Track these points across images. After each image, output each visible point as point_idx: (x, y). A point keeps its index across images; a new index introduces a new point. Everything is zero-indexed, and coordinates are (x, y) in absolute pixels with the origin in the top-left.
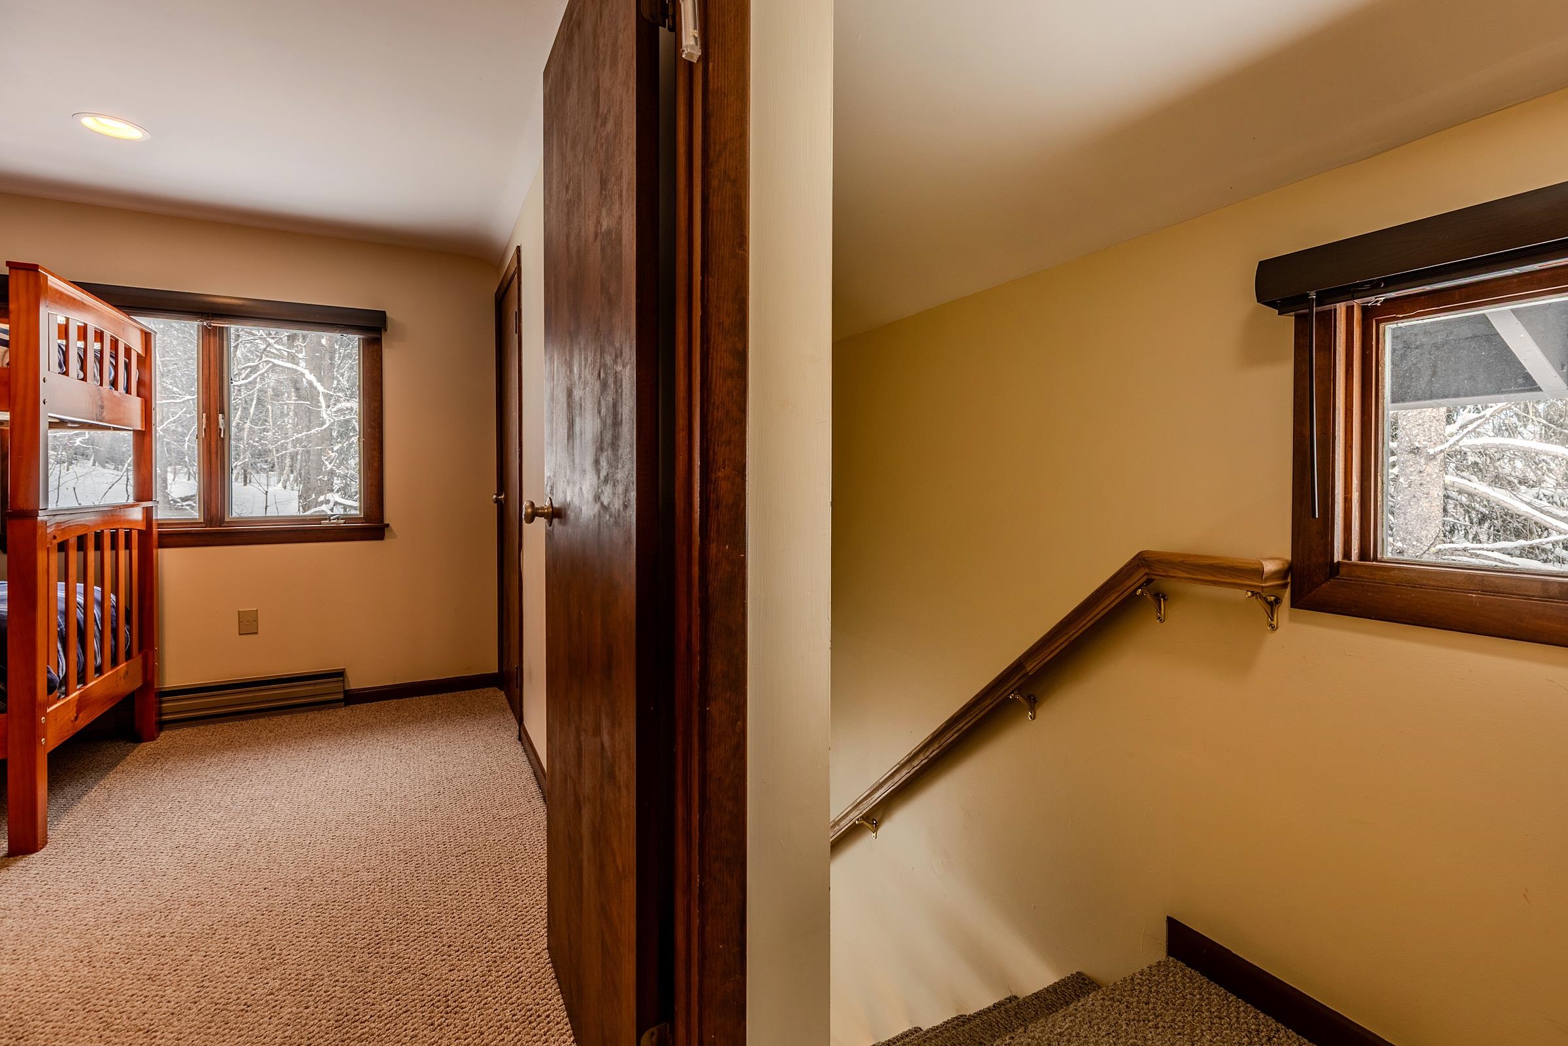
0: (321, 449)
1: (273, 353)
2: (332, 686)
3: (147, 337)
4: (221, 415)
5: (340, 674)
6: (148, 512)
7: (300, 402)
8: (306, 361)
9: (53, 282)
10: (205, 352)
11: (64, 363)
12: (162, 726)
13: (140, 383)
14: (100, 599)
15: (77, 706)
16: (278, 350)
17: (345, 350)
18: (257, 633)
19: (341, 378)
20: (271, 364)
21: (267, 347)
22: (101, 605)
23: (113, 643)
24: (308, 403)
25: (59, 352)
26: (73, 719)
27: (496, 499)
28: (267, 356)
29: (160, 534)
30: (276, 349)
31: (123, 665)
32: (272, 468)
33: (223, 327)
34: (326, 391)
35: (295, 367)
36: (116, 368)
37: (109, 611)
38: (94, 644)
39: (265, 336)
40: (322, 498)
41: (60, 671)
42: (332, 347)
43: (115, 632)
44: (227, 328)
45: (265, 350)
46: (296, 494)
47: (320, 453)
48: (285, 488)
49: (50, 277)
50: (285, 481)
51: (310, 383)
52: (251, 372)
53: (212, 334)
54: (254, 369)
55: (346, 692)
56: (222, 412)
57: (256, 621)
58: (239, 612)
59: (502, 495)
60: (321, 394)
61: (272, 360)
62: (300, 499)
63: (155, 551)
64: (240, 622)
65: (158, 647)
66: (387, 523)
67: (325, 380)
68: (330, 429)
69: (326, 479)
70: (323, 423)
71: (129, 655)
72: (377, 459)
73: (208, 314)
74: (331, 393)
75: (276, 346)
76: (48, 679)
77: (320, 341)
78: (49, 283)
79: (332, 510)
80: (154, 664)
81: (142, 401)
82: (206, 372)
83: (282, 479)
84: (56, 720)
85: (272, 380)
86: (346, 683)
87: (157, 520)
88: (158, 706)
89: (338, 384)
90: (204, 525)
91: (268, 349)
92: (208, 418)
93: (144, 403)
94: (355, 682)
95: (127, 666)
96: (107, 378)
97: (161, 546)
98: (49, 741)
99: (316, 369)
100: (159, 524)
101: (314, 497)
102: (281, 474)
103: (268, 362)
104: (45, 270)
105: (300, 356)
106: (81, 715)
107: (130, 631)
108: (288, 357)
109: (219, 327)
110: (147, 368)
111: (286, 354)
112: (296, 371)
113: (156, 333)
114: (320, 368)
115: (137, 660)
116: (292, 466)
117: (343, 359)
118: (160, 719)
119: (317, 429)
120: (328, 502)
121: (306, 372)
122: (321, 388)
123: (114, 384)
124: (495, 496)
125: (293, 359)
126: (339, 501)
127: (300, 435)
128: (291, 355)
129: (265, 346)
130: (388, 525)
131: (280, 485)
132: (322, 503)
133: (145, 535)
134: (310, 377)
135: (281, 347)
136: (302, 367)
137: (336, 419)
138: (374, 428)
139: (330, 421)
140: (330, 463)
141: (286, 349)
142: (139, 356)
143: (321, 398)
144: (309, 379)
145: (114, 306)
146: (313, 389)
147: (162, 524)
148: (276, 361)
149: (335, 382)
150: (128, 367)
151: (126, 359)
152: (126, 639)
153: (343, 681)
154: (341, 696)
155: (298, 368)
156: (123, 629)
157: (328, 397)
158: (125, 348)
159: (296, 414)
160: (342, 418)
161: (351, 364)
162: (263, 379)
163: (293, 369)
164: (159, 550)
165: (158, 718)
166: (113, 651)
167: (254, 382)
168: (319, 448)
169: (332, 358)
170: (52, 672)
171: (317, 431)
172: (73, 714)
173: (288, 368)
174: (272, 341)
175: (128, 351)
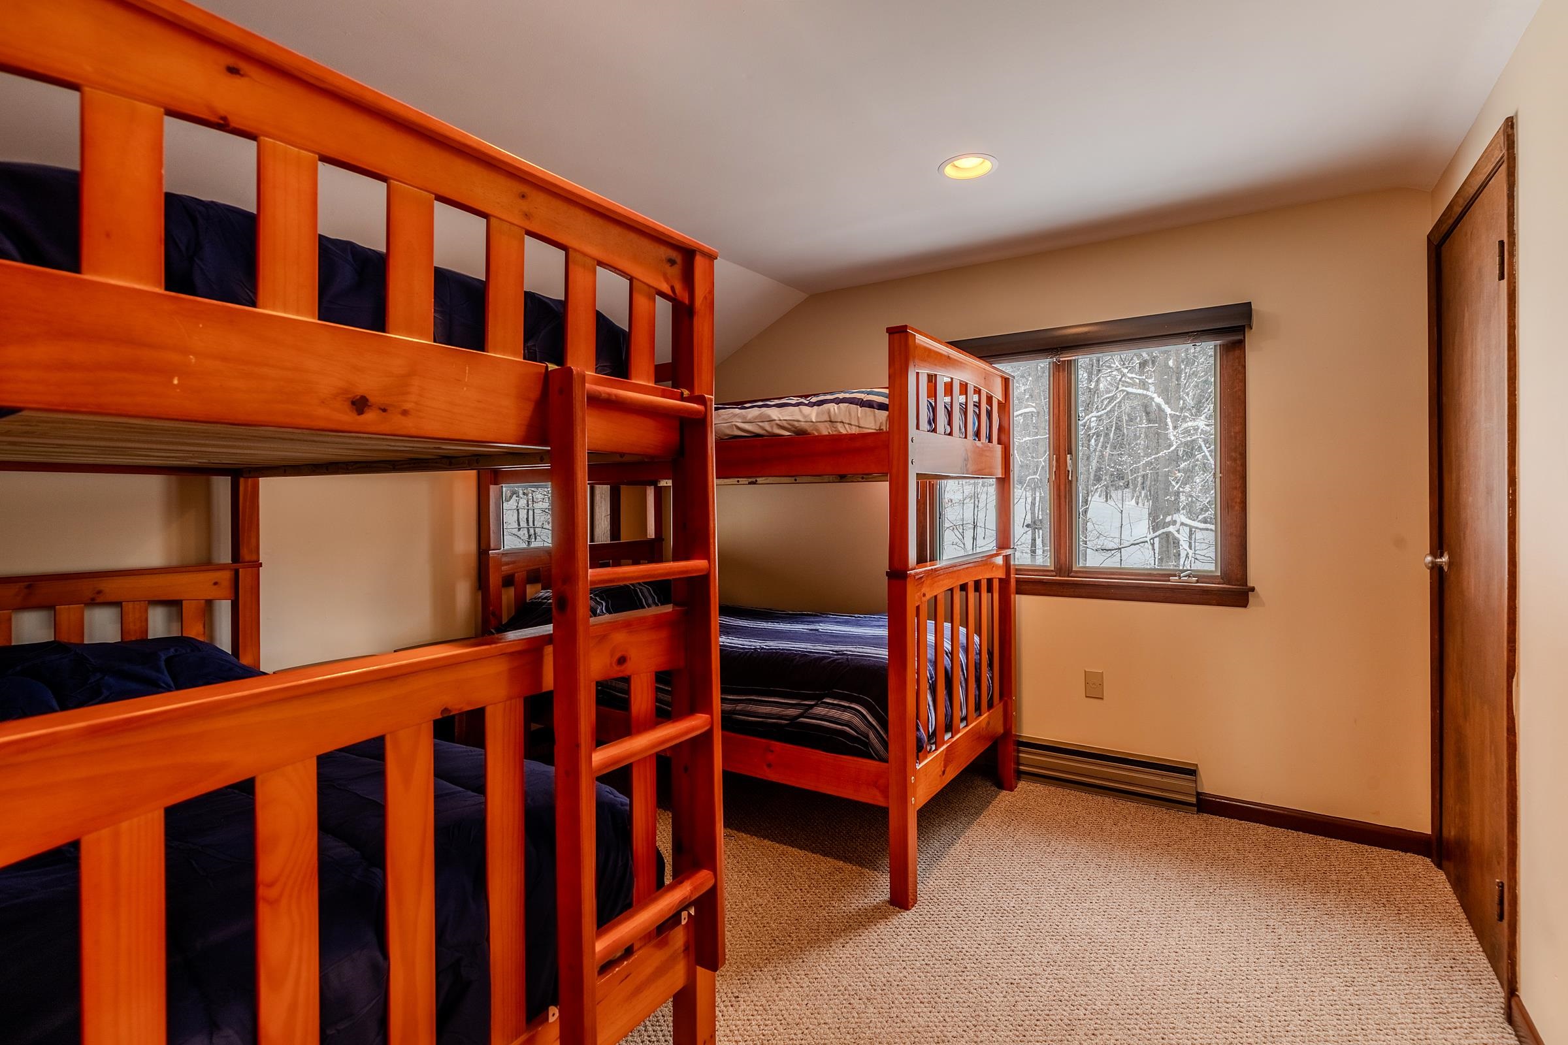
0: (1169, 471)
1: (1127, 382)
2: (1184, 780)
3: (1006, 382)
4: (1069, 456)
5: (1191, 772)
6: (1007, 558)
7: (1150, 425)
8: (1155, 386)
9: (920, 339)
10: (1055, 391)
11: (933, 421)
12: (1020, 775)
13: (1001, 429)
14: (965, 645)
15: (944, 760)
16: (1132, 378)
17: (1191, 369)
18: (1102, 699)
19: (1187, 397)
20: (1125, 393)
21: (1122, 377)
22: (967, 650)
23: (977, 693)
24: (1157, 425)
25: (928, 409)
26: (941, 773)
27: (1432, 562)
28: (1123, 386)
29: (1018, 581)
30: (1129, 378)
31: (986, 715)
32: (1127, 486)
33: (1071, 360)
34: (1173, 412)
35: (1145, 392)
36: (979, 416)
37: (973, 656)
38: (960, 693)
39: (1120, 367)
40: (1169, 519)
41: (930, 726)
42: (1178, 367)
43: (978, 680)
44: (1075, 360)
45: (1120, 380)
46: (1146, 512)
47: (1167, 475)
48: (1137, 504)
49: (918, 336)
50: (1138, 497)
51: (1159, 406)
52: (1109, 402)
53: (1061, 369)
54: (1112, 399)
55: (1198, 796)
56: (1070, 453)
57: (1101, 685)
58: (1085, 671)
59: (1441, 556)
60: (1168, 416)
61: (1127, 389)
62: (1149, 517)
63: (1012, 596)
64: (1086, 683)
65: (1016, 697)
66: (1252, 585)
67: (1172, 401)
68: (1176, 450)
70: (1170, 446)
71: (990, 705)
72: (1238, 500)
73: (1056, 348)
74: (1177, 413)
75: (1130, 375)
76: (917, 737)
77: (1168, 363)
78: (917, 341)
80: (1012, 713)
81: (1002, 448)
82: (1056, 411)
83: (1135, 495)
84: (926, 775)
85: (1126, 406)
86: (1198, 783)
87: (1015, 565)
88: (1016, 754)
89: (1183, 404)
90: (1054, 573)
91: (1123, 378)
92: (1058, 460)
93: (1004, 450)
94: (1213, 783)
95: (989, 716)
96: (971, 430)
97: (1019, 592)
98: (919, 796)
99: (1164, 392)
100: (1017, 570)
101: (1162, 517)
102: (1134, 491)
103: (1123, 391)
104: (913, 329)
105: (1150, 381)
106: (948, 769)
107: (992, 678)
108: (1140, 384)
109: (1068, 361)
110: (1006, 413)
111: (1138, 381)
112: (1146, 396)
113: (1014, 377)
114: (1167, 391)
115: (999, 708)
116: (1143, 483)
117: (1188, 379)
118: (1018, 768)
119: (1165, 451)
121: (1155, 395)
122: (1168, 411)
123: (977, 434)
124: (1429, 559)
125: (1144, 385)
126: (1185, 522)
127: (1149, 459)
128: (1143, 382)
129: (1120, 377)
130: (1253, 589)
132: (1169, 524)
133: (1004, 582)
134: (1159, 400)
135: (1134, 375)
136: (1152, 393)
137: (1183, 440)
138: (1235, 460)
139: (1177, 442)
141: (1138, 377)
142: (999, 403)
143: (1169, 420)
144: (1157, 402)
145: (979, 358)
146: (1162, 413)
147: (1020, 570)
148: (1130, 390)
149: (1181, 402)
150: (989, 414)
151: (988, 407)
152: (989, 688)
153: (1196, 781)
154: (1193, 800)
155: (1149, 393)
156: (986, 674)
157: (1175, 419)
158: (987, 396)
159: (1146, 436)
160: (1189, 439)
161: (1196, 382)
162: (1120, 407)
163: (1143, 395)
164: (1017, 596)
165: (1016, 767)
166: (977, 701)
167: (1112, 410)
168: (1167, 470)
169: (1178, 379)
170: (922, 730)
171: (1165, 453)
172: (939, 770)
173: (1139, 394)
174: (1125, 371)
175: (990, 399)
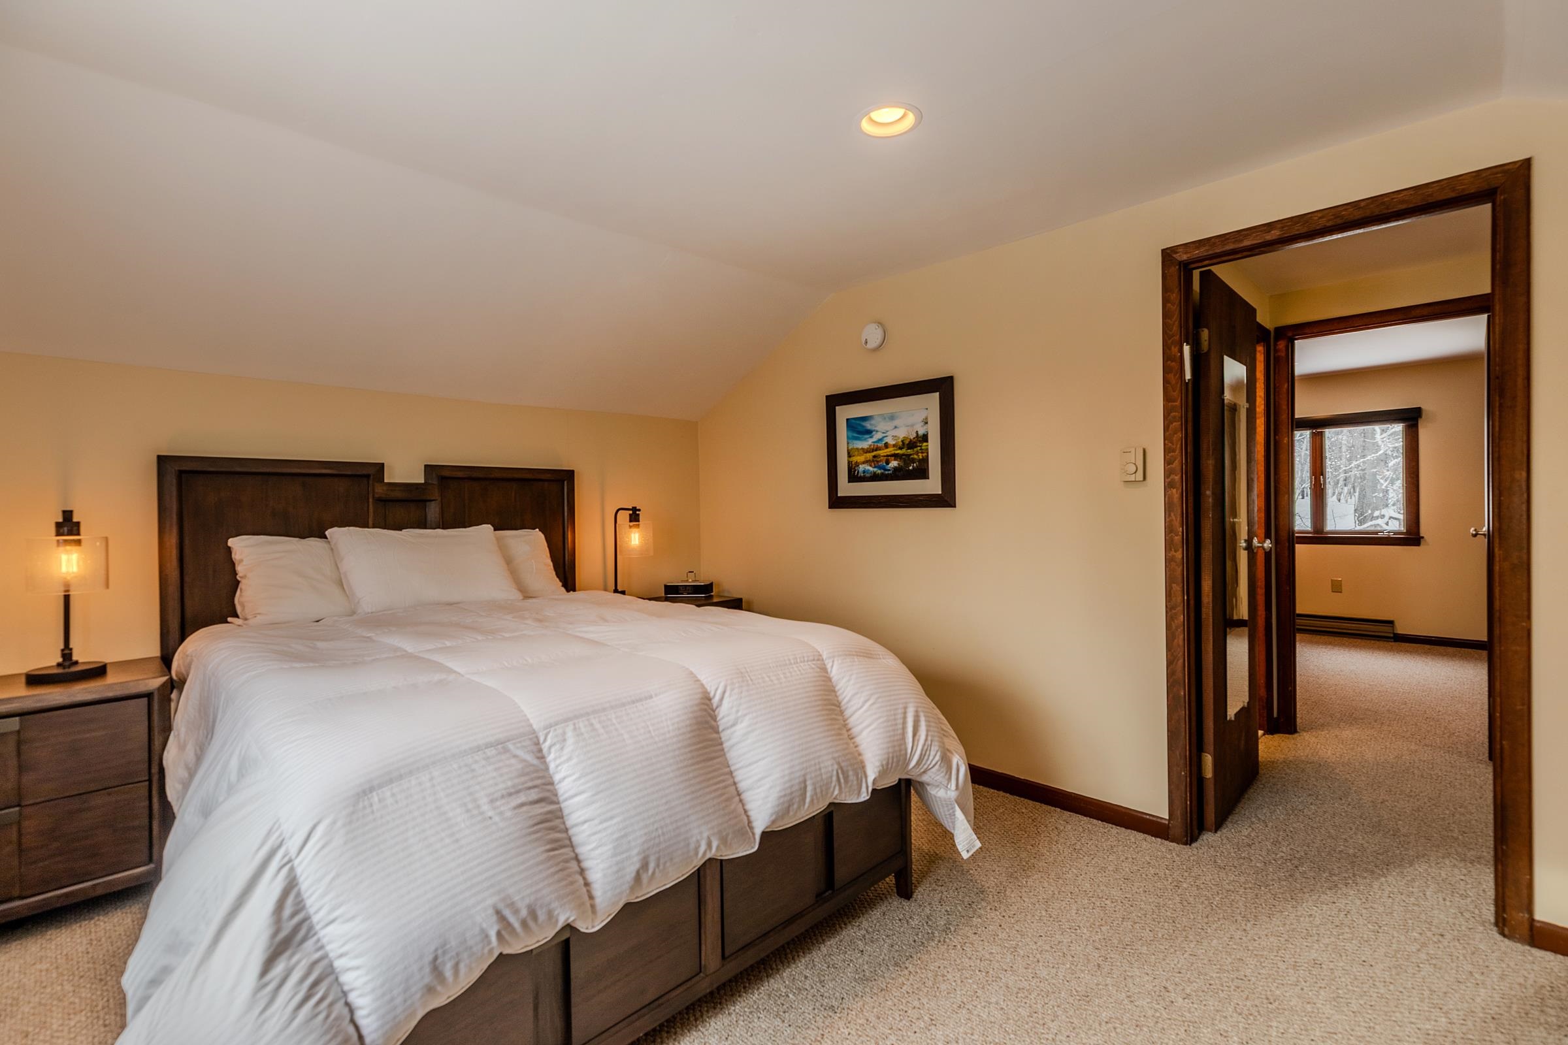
2: (1385, 629)
4: (1321, 477)
5: (1391, 623)
10: (1313, 446)
18: (1341, 592)
33: (1322, 431)
40: (1377, 513)
44: (1324, 431)
46: (1351, 507)
47: (1375, 474)
48: (1339, 501)
50: (1340, 495)
53: (1316, 436)
55: (1394, 634)
56: (1322, 475)
57: (1341, 586)
58: (1332, 580)
62: (1355, 512)
64: (1333, 586)
66: (1422, 535)
69: (1381, 495)
73: (1315, 426)
79: (1387, 524)
82: (1314, 456)
86: (1395, 628)
90: (1314, 534)
92: (1315, 478)
94: (1400, 630)
101: (1370, 512)
109: (1320, 431)
116: (1345, 482)
120: (1383, 516)
130: (1423, 537)
131: (1335, 497)
132: (1377, 518)
138: (1413, 478)
140: (1386, 480)
153: (1393, 627)
154: (1392, 635)
